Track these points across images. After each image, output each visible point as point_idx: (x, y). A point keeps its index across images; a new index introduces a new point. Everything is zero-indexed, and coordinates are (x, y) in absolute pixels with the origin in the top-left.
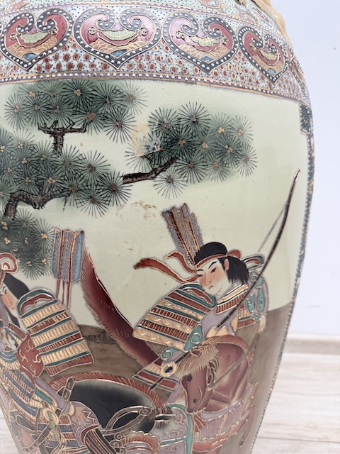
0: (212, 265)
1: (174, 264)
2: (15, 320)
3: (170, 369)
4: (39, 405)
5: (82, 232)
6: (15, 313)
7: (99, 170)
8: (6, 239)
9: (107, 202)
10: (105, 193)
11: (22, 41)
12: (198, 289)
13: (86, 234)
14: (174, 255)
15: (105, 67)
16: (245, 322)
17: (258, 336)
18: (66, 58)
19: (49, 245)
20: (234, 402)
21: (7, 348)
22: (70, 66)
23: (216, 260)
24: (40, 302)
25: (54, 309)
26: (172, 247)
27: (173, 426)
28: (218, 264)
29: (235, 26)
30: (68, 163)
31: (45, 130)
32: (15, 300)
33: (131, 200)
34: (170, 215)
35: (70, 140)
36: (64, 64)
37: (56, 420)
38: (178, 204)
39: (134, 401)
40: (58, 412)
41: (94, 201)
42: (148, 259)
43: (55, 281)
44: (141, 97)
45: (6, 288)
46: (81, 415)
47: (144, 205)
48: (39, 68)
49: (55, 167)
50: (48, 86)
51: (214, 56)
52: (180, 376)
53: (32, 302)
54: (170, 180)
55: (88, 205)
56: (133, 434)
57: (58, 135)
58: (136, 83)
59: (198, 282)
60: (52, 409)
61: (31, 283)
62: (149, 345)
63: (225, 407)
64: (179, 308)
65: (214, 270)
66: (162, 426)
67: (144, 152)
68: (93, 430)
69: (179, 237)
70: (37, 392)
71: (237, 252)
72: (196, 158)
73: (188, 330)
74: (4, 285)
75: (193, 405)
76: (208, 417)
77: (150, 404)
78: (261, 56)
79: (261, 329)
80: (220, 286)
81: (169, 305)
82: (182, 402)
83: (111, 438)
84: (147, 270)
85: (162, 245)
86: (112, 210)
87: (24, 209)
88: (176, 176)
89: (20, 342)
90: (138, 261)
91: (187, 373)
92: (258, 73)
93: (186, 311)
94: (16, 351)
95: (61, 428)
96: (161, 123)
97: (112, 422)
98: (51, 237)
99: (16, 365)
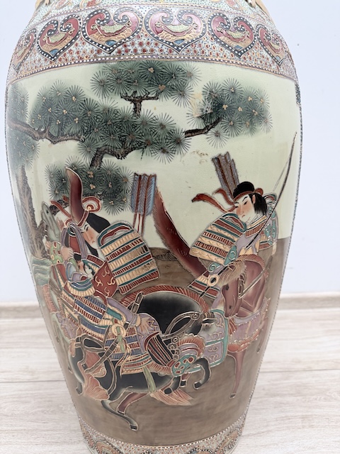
0: (245, 200)
1: (219, 198)
2: (94, 252)
3: (214, 280)
4: (109, 323)
5: (155, 176)
6: (95, 246)
7: (168, 128)
8: (91, 185)
9: (174, 152)
10: (172, 145)
11: (102, 31)
12: (235, 217)
13: (158, 177)
14: (220, 191)
15: (170, 51)
16: (265, 245)
17: (271, 258)
18: (141, 44)
19: (129, 186)
20: (256, 310)
21: (84, 278)
22: (144, 51)
23: (247, 195)
24: (119, 233)
25: (130, 237)
26: (217, 184)
27: (215, 328)
28: (249, 199)
29: (253, 24)
30: (145, 123)
31: (126, 98)
32: (96, 234)
33: (190, 150)
34: (217, 161)
35: (147, 106)
36: (139, 49)
37: (124, 333)
38: (223, 153)
39: (188, 307)
40: (126, 326)
41: (164, 151)
42: (202, 195)
43: (133, 214)
44: (197, 74)
45: (89, 225)
46: (145, 324)
47: (199, 153)
48: (119, 52)
49: (135, 126)
50: (128, 65)
51: (242, 45)
52: (220, 286)
53: (112, 234)
54: (217, 135)
55: (160, 154)
56: (186, 336)
57: (137, 102)
58: (193, 64)
59: (235, 212)
60: (121, 323)
61: (112, 218)
62: (200, 260)
63: (250, 314)
64: (222, 232)
65: (245, 203)
66: (207, 328)
67: (200, 113)
68: (155, 337)
69: (223, 178)
70: (109, 311)
71: (260, 190)
72: (235, 118)
73: (227, 249)
74: (86, 223)
75: (229, 310)
76: (238, 321)
77: (199, 309)
78: (271, 46)
79: (273, 253)
80: (250, 216)
81: (215, 229)
82: (221, 308)
83: (168, 342)
84: (201, 203)
85: (211, 183)
86: (177, 158)
87: (109, 161)
88: (221, 131)
89: (96, 270)
90: (195, 196)
91: (225, 284)
92: (270, 59)
93: (226, 234)
94: (92, 278)
95: (128, 339)
96: (211, 92)
97: (170, 328)
98: (131, 180)
99: (91, 292)
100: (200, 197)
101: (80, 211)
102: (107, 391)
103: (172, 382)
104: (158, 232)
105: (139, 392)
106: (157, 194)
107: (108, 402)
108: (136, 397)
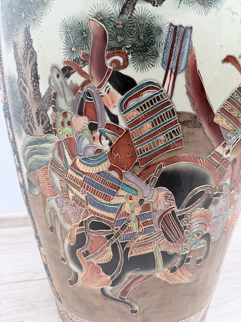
2: (114, 118)
3: (228, 151)
4: (122, 200)
5: (191, 28)
8: (119, 37)
9: (210, 4)
13: (194, 30)
19: (163, 38)
21: (99, 151)
27: (221, 202)
32: (119, 97)
33: (225, 6)
39: (203, 180)
40: (141, 201)
41: (201, 2)
42: (231, 56)
43: (164, 72)
45: (111, 87)
46: (161, 199)
47: (232, 11)
52: (232, 159)
55: (197, 5)
56: (198, 211)
60: (136, 199)
61: (140, 77)
62: (221, 129)
66: (216, 202)
68: (170, 212)
70: (125, 186)
74: (108, 84)
75: (233, 185)
76: (236, 196)
77: (213, 182)
82: (228, 182)
83: (181, 217)
84: (229, 65)
86: (213, 12)
90: (224, 57)
94: (109, 151)
95: (141, 217)
97: (186, 202)
98: (165, 31)
99: (105, 166)
100: (229, 59)
101: (101, 69)
102: (109, 277)
103: (179, 259)
104: (188, 94)
105: (145, 273)
106: (191, 50)
107: (108, 289)
108: (141, 279)
